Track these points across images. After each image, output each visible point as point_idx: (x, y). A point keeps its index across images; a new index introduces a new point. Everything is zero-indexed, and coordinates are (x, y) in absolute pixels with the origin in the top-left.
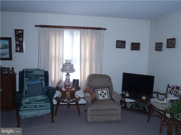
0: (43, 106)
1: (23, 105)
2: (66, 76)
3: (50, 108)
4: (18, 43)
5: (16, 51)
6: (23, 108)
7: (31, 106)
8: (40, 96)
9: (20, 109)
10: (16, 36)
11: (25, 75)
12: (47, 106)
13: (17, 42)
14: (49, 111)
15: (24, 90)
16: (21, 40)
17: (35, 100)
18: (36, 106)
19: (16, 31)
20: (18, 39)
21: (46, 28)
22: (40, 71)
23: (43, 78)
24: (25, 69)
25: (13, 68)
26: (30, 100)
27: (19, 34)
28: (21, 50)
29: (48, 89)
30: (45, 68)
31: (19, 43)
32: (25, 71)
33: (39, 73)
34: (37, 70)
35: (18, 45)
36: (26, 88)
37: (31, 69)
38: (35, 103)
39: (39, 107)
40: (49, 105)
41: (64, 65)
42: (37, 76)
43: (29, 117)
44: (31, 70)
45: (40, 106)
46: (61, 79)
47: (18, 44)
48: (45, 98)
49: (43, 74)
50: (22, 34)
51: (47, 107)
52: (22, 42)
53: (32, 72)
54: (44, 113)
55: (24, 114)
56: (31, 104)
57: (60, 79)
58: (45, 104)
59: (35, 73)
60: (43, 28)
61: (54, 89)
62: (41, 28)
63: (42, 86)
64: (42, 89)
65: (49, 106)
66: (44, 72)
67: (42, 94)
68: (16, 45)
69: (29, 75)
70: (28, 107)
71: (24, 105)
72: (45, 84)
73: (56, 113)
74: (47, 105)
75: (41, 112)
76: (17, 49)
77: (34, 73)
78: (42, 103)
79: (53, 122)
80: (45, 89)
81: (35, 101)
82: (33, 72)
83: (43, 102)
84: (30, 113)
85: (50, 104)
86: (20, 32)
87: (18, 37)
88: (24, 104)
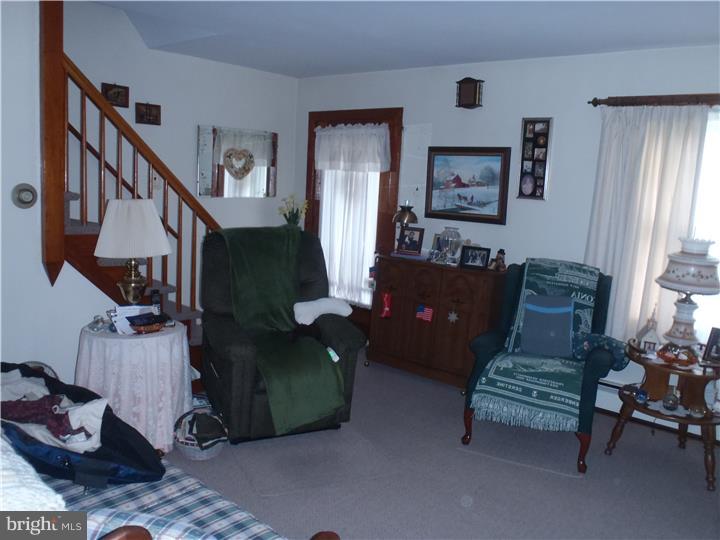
0: (552, 397)
1: (486, 376)
2: (675, 308)
3: (577, 412)
4: (528, 165)
5: (521, 195)
6: (487, 384)
7: (512, 384)
8: (558, 362)
9: (476, 384)
10: (526, 140)
11: (525, 278)
12: (567, 401)
13: (526, 163)
14: (572, 424)
15: (514, 328)
16: (541, 157)
17: (532, 371)
18: (527, 392)
19: (528, 123)
20: (530, 153)
21: (631, 109)
22: (585, 271)
23: (589, 301)
24: (533, 259)
25: (502, 252)
26: (515, 364)
27: (537, 135)
28: (537, 193)
29: (596, 345)
30: (610, 264)
31: (534, 165)
32: (530, 265)
33: (575, 281)
34: (571, 268)
35: (528, 173)
36: (521, 324)
37: (554, 262)
38: (528, 378)
39: (537, 398)
40: (573, 400)
41: (673, 261)
42: (569, 289)
43: (498, 420)
44: (551, 263)
45: (543, 396)
46: (653, 314)
47: (529, 170)
48: (569, 371)
49: (591, 283)
50: (545, 134)
51: (568, 404)
52: (543, 162)
53: (554, 271)
54: (551, 423)
55: (486, 405)
56: (514, 378)
57: (649, 316)
58: (561, 393)
59: (563, 277)
60: (620, 108)
61: (620, 348)
62: (610, 110)
63: (576, 329)
64: (576, 339)
65: (574, 403)
66: (596, 279)
67: (566, 358)
68: (524, 174)
69: (538, 282)
70: (502, 385)
71: (491, 375)
72: (590, 324)
73: (612, 445)
74: (569, 398)
75: (541, 415)
76: (524, 186)
77: (558, 278)
78: (553, 389)
79: (582, 469)
80: (586, 343)
81: (532, 374)
82: (557, 271)
83: (556, 384)
84: (505, 409)
85: (578, 398)
86: (539, 127)
87: (530, 145)
88: (493, 370)
